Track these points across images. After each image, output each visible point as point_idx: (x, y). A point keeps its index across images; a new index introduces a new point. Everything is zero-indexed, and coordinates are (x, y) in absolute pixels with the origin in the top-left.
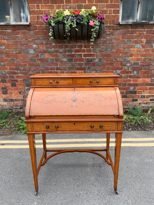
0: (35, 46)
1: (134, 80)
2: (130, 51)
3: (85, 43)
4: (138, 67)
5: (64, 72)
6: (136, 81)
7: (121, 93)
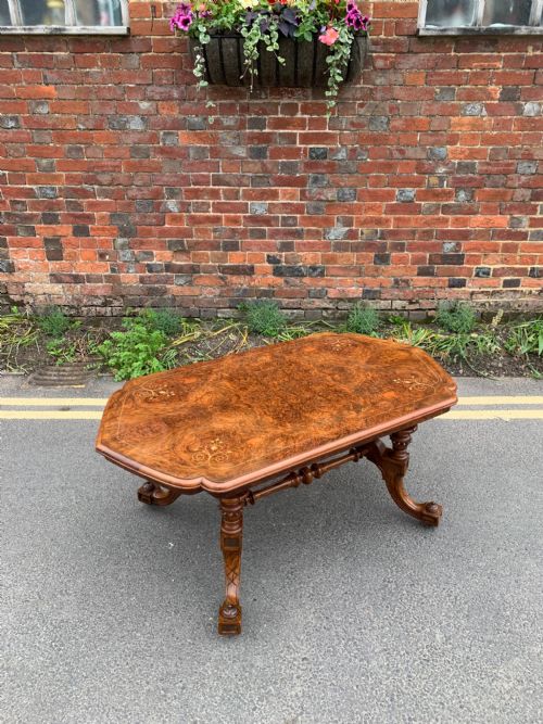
0: (144, 105)
1: (457, 219)
2: (450, 126)
3: (307, 98)
4: (471, 180)
5: (238, 191)
6: (465, 222)
7: (416, 261)
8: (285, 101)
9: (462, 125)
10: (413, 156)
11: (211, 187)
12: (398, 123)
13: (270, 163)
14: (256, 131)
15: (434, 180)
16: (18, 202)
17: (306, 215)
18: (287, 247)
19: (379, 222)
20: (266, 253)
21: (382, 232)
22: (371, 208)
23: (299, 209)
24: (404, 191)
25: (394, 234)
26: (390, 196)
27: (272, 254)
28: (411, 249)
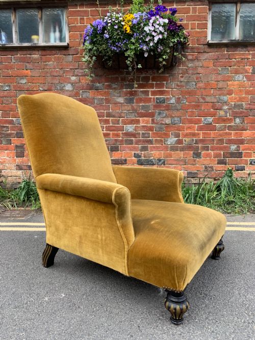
0: (73, 78)
1: (236, 133)
2: (228, 86)
3: (154, 73)
4: (241, 113)
5: (119, 120)
6: (241, 135)
7: (216, 156)
8: (144, 75)
9: (234, 85)
10: (210, 101)
11: (105, 118)
12: (201, 85)
13: (136, 106)
14: (129, 90)
15: (222, 113)
16: (4, 127)
17: (154, 132)
18: (144, 149)
19: (194, 135)
20: (133, 152)
21: (196, 141)
22: (189, 128)
23: (151, 129)
24: (206, 119)
25: (202, 141)
26: (200, 121)
27: (136, 152)
28: (213, 149)
